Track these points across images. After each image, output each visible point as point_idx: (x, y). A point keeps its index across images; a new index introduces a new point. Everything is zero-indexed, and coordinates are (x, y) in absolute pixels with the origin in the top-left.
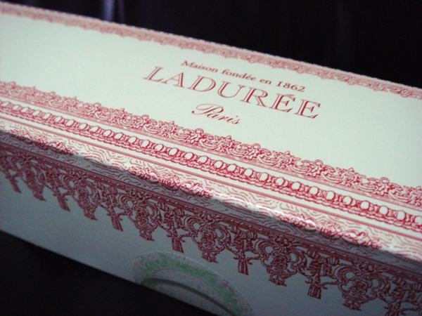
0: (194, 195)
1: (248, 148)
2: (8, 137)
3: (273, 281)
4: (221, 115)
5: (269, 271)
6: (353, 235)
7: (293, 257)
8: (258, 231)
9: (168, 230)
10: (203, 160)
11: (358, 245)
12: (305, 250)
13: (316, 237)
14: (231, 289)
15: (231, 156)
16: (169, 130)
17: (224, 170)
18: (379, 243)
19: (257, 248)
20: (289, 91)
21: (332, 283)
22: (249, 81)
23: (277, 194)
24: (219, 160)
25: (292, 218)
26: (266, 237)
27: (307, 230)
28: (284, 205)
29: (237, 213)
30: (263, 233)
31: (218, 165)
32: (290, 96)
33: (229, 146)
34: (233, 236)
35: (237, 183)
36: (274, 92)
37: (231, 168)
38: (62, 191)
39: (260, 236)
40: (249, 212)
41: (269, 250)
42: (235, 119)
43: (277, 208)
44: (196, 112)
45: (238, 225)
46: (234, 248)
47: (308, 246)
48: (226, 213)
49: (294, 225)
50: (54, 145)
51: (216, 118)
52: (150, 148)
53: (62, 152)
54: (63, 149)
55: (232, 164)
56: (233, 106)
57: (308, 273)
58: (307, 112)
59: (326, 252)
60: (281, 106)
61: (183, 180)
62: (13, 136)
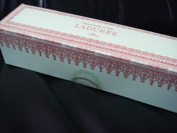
0: (91, 52)
1: (102, 42)
2: (43, 41)
3: (108, 73)
4: (95, 35)
5: (107, 70)
6: (125, 58)
7: (113, 65)
8: (105, 59)
9: (83, 62)
10: (92, 45)
11: (126, 61)
12: (115, 63)
13: (118, 60)
14: (97, 77)
15: (98, 44)
16: (84, 38)
17: (97, 47)
18: (130, 60)
19: (105, 64)
20: (110, 30)
21: (121, 71)
22: (100, 27)
23: (109, 51)
24: (96, 45)
25: (113, 56)
26: (107, 61)
27: (116, 58)
28: (111, 53)
29: (101, 56)
30: (106, 60)
31: (96, 46)
32: (110, 31)
33: (98, 42)
34: (99, 61)
35: (100, 49)
36: (106, 30)
37: (99, 46)
38: (55, 54)
39: (105, 61)
40: (103, 55)
41: (107, 64)
42: (98, 36)
43: (109, 54)
44: (89, 34)
45: (101, 59)
46: (99, 65)
47: (116, 62)
48: (98, 56)
49: (113, 57)
50: (57, 42)
51: (94, 36)
52: (80, 42)
53: (59, 44)
54: (59, 43)
55: (99, 45)
56: (97, 33)
57: (116, 69)
58: (114, 34)
59: (120, 63)
60: (108, 33)
61: (88, 49)
62: (45, 40)
